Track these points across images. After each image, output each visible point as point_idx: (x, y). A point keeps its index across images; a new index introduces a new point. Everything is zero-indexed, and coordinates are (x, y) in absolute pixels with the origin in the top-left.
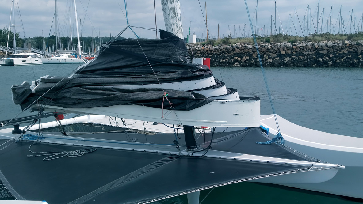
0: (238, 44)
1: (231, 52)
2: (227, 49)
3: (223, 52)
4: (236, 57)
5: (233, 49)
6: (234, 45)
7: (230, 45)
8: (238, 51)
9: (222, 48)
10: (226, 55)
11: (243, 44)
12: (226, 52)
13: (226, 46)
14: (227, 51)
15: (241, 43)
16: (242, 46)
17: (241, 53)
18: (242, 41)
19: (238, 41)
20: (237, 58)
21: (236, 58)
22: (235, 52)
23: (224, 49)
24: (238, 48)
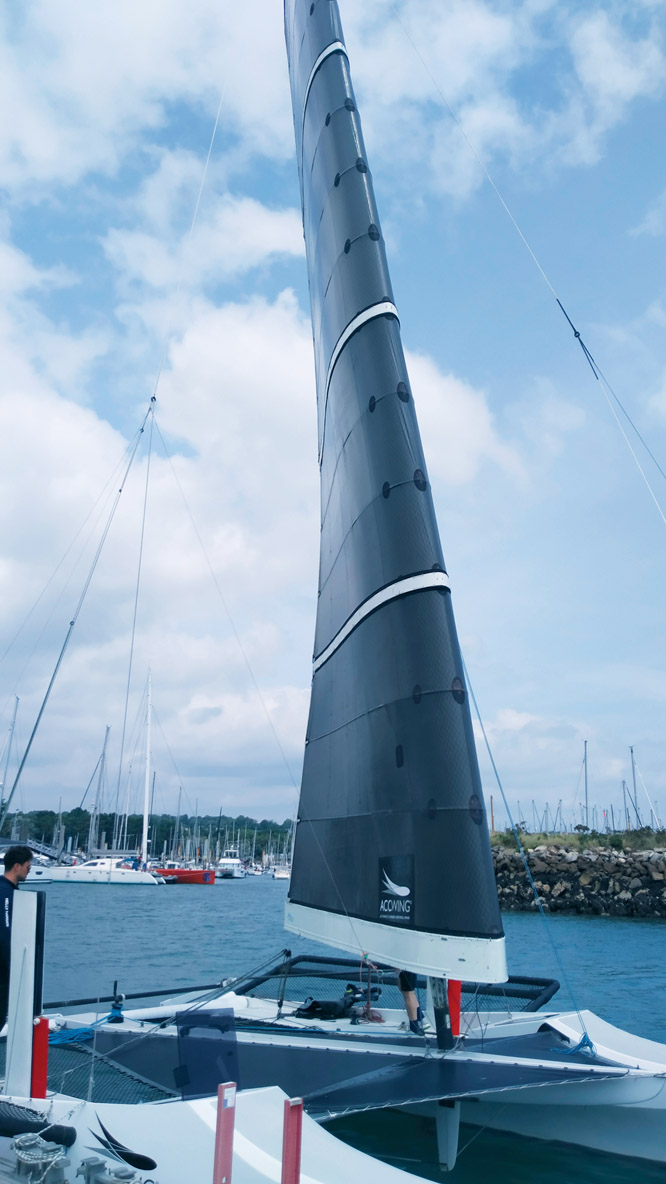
0: (542, 848)
1: (524, 869)
2: (513, 860)
3: (505, 867)
4: (537, 881)
5: (529, 859)
6: (530, 850)
7: (522, 849)
8: (541, 866)
9: (501, 855)
10: (512, 877)
11: (553, 850)
12: (512, 869)
13: (510, 852)
14: (513, 864)
15: (548, 846)
16: (551, 853)
17: (549, 873)
18: (550, 840)
19: (541, 840)
20: (540, 883)
21: (537, 884)
22: (535, 869)
23: (507, 861)
24: (542, 859)
